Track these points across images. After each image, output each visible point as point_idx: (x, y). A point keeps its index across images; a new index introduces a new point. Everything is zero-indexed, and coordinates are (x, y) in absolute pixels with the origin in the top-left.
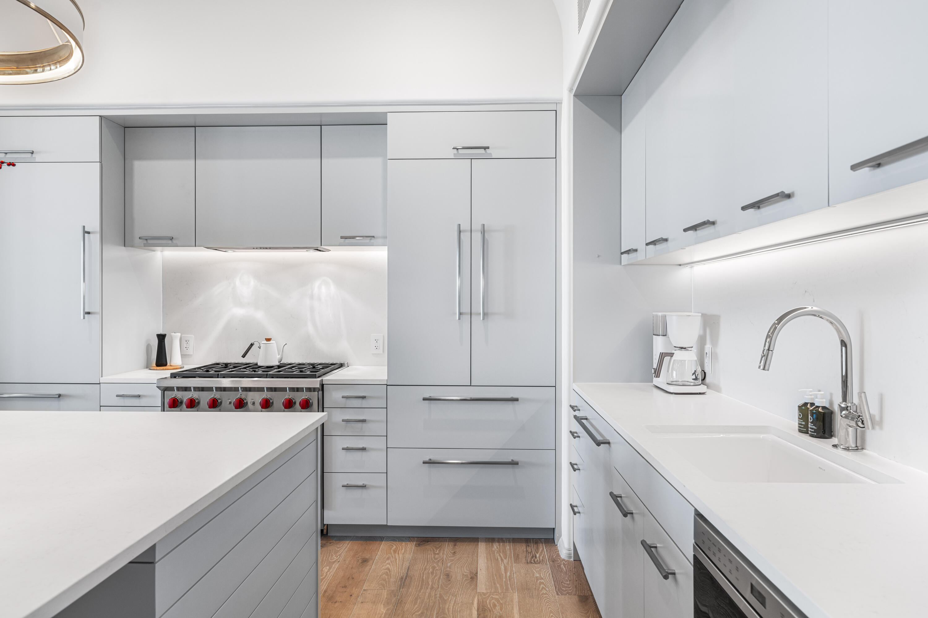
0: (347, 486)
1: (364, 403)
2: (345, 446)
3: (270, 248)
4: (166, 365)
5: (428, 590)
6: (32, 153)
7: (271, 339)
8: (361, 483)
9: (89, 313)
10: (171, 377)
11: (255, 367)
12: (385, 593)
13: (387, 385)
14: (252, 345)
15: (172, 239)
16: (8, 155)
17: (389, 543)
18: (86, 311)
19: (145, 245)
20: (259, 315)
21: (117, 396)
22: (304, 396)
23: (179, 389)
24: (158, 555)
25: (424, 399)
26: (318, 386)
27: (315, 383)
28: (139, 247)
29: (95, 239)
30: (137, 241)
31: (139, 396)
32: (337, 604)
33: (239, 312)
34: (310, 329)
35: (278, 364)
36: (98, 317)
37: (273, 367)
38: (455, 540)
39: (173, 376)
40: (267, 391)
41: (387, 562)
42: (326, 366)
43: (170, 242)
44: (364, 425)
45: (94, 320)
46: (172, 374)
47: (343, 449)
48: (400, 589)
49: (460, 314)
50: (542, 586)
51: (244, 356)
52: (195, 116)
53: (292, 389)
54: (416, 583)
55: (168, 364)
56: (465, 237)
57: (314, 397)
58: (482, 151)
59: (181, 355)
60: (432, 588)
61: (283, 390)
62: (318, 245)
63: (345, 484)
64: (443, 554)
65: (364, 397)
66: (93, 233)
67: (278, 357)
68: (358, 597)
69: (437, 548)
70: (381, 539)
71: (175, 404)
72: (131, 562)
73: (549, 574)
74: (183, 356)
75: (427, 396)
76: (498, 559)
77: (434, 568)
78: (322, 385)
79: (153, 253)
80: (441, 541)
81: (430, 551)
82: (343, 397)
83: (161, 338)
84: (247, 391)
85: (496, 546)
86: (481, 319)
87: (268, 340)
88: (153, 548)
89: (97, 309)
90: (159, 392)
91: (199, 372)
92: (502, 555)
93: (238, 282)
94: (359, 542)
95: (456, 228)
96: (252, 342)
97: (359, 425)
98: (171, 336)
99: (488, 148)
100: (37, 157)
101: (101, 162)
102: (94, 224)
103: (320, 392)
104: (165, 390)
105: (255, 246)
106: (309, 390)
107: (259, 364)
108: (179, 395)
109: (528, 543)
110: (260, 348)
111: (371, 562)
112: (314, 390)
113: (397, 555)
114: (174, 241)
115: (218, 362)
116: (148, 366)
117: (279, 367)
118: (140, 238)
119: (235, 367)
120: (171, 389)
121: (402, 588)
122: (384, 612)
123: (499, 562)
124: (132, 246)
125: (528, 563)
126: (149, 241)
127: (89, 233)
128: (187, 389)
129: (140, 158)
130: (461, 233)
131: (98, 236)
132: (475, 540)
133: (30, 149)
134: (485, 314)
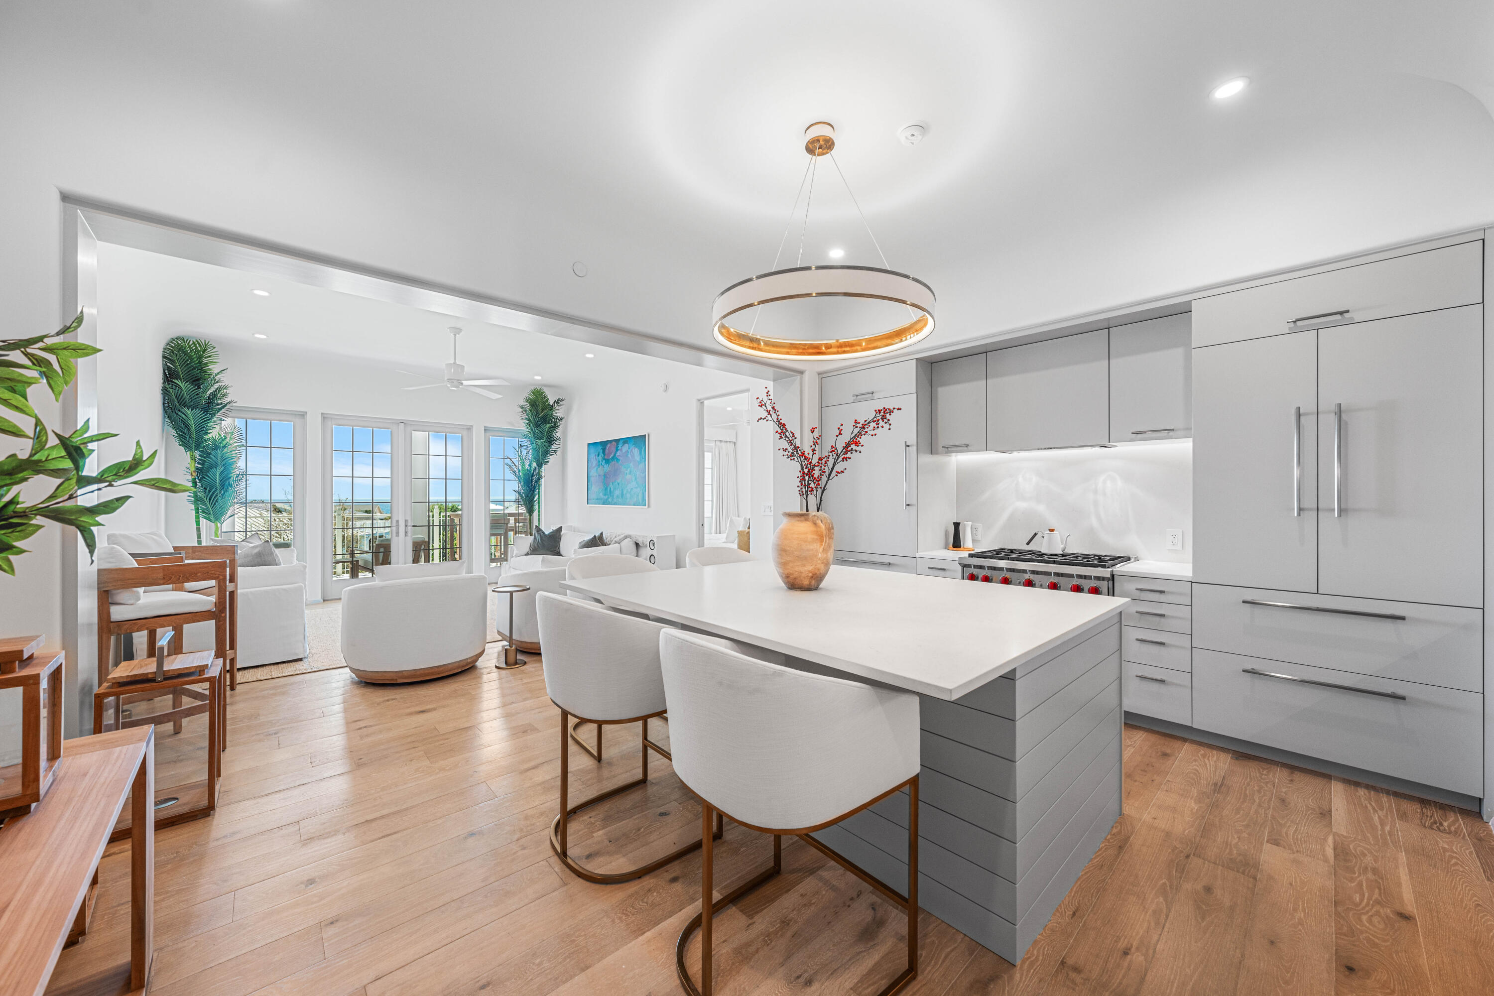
0: (1142, 677)
1: (1162, 598)
2: (1140, 638)
3: (1054, 448)
4: (960, 547)
5: (1254, 807)
6: (873, 393)
7: (1054, 530)
8: (1159, 678)
9: (908, 505)
10: (969, 557)
11: (1039, 554)
12: (1195, 792)
13: (1192, 582)
14: (1036, 534)
15: (967, 446)
16: (858, 397)
17: (1194, 746)
18: (907, 503)
19: (947, 452)
20: (1041, 508)
21: (929, 568)
22: (1094, 583)
23: (975, 566)
24: (1018, 676)
25: (1244, 602)
26: (1109, 576)
27: (1105, 572)
28: (941, 454)
29: (913, 449)
30: (940, 449)
31: (944, 570)
32: (1137, 783)
33: (1022, 505)
34: (1094, 522)
35: (1061, 553)
36: (915, 508)
37: (1056, 555)
38: (1293, 768)
39: (971, 556)
40: (1054, 575)
41: (1194, 763)
42: (1113, 558)
43: (966, 448)
44: (1162, 620)
45: (913, 509)
46: (969, 554)
47: (1137, 640)
48: (1214, 793)
49: (1300, 510)
50: (1454, 861)
51: (1028, 544)
52: (986, 344)
53: (1080, 577)
54: (1236, 794)
55: (962, 547)
56: (1308, 423)
57: (1103, 586)
58: (1338, 317)
59: (972, 540)
60: (1260, 805)
61: (1071, 576)
62: (1106, 443)
63: (1140, 674)
64: (1274, 777)
65: (1162, 592)
66: (912, 446)
67: (1062, 546)
68: (1162, 784)
69: (1264, 769)
70: (1185, 740)
71: (973, 577)
72: (1000, 676)
73: (1471, 853)
74: (974, 541)
75: (1249, 598)
76: (1366, 807)
77: (1261, 788)
78: (1113, 576)
79: (950, 457)
80: (1269, 763)
81: (1253, 770)
82: (1137, 589)
83: (957, 525)
84: (1034, 574)
85: (1362, 792)
86: (1336, 516)
87: (1052, 530)
88: (1015, 670)
89: (914, 502)
90: (960, 568)
91: (991, 554)
92: (1373, 804)
93: (1020, 479)
94: (1156, 736)
95: (1293, 411)
96: (1036, 532)
97: (1157, 619)
98: (964, 524)
99: (1348, 311)
100: (876, 396)
101: (916, 393)
102: (912, 440)
103: (1110, 583)
104: (965, 566)
105: (1040, 447)
106: (1098, 578)
107: (1043, 551)
108: (975, 572)
109: (1424, 804)
110: (1043, 537)
111: (1173, 758)
112: (1103, 579)
113: (1206, 761)
114: (969, 448)
115: (1003, 548)
116: (946, 547)
117: (1063, 555)
118: (943, 447)
119: (1020, 553)
120: (969, 566)
121: (1218, 793)
122: (1196, 808)
123: (1370, 811)
124: (937, 453)
125: (1425, 826)
126: (950, 449)
127: (908, 446)
128: (981, 567)
129: (944, 384)
130: (1301, 417)
131: (915, 448)
132: (1329, 777)
133: (871, 391)
134: (1341, 511)
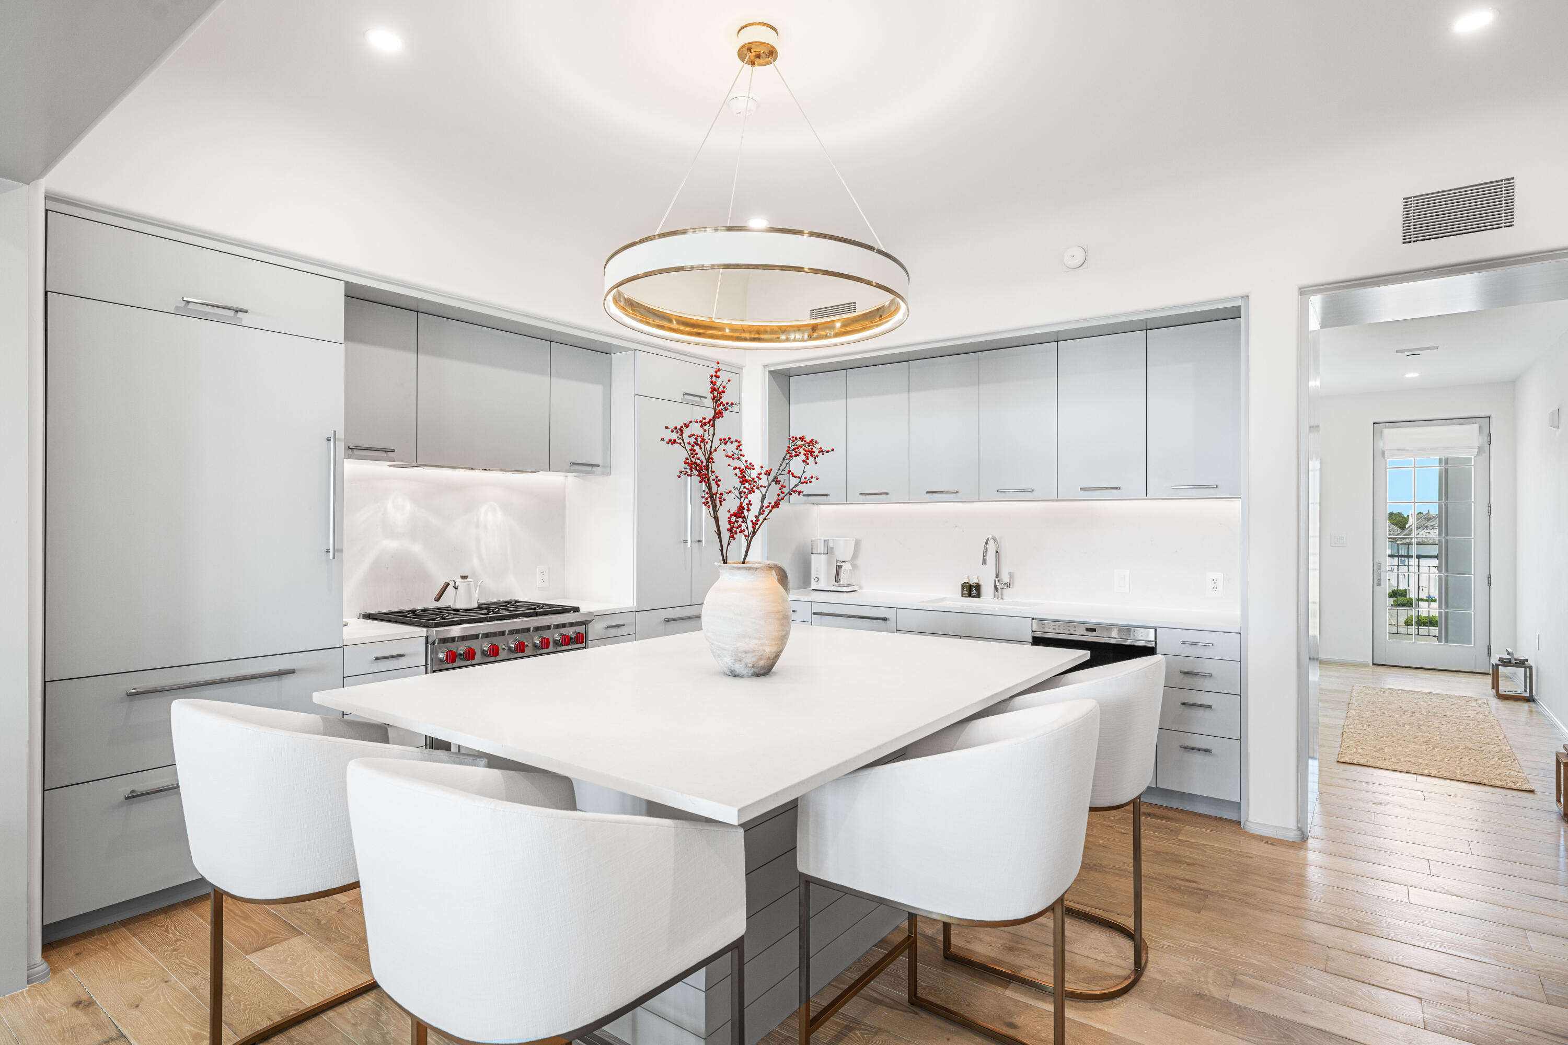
7: (467, 576)
9: (328, 551)
13: (638, 611)
14: (447, 585)
33: (391, 545)
51: (437, 600)
87: (465, 577)
93: (389, 506)
110: (456, 588)
127: (329, 440)
131: (342, 445)
133: (235, 304)
